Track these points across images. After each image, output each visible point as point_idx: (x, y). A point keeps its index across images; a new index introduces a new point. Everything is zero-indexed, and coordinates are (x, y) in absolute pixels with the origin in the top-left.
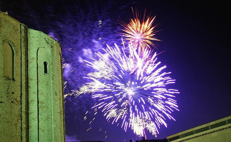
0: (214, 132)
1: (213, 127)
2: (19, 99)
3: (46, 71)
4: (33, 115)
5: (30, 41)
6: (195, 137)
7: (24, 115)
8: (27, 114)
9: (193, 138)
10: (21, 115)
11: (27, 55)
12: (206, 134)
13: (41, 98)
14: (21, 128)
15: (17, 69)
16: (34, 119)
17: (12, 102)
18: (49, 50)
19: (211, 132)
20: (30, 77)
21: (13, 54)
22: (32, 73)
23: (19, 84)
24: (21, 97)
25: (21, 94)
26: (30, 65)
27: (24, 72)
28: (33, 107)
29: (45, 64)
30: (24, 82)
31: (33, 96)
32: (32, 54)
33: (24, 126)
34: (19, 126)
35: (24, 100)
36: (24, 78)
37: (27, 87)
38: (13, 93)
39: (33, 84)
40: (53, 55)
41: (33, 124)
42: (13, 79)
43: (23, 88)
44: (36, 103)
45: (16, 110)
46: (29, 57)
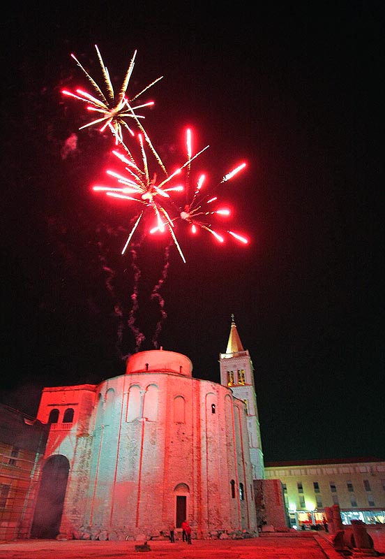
2: (190, 437)
3: (213, 411)
4: (204, 449)
5: (201, 390)
7: (195, 450)
8: (199, 448)
10: (193, 450)
11: (198, 401)
13: (210, 434)
14: (193, 460)
15: (189, 414)
16: (204, 452)
17: (183, 441)
18: (216, 394)
20: (201, 418)
21: (184, 403)
22: (203, 416)
23: (191, 425)
24: (193, 435)
25: (193, 433)
26: (201, 409)
27: (195, 416)
28: (203, 442)
29: (214, 405)
30: (196, 423)
31: (203, 434)
32: (203, 400)
34: (190, 459)
35: (195, 438)
36: (195, 420)
37: (199, 427)
38: (184, 433)
39: (203, 424)
41: (204, 456)
42: (185, 422)
43: (195, 428)
44: (205, 439)
45: (187, 446)
46: (201, 403)
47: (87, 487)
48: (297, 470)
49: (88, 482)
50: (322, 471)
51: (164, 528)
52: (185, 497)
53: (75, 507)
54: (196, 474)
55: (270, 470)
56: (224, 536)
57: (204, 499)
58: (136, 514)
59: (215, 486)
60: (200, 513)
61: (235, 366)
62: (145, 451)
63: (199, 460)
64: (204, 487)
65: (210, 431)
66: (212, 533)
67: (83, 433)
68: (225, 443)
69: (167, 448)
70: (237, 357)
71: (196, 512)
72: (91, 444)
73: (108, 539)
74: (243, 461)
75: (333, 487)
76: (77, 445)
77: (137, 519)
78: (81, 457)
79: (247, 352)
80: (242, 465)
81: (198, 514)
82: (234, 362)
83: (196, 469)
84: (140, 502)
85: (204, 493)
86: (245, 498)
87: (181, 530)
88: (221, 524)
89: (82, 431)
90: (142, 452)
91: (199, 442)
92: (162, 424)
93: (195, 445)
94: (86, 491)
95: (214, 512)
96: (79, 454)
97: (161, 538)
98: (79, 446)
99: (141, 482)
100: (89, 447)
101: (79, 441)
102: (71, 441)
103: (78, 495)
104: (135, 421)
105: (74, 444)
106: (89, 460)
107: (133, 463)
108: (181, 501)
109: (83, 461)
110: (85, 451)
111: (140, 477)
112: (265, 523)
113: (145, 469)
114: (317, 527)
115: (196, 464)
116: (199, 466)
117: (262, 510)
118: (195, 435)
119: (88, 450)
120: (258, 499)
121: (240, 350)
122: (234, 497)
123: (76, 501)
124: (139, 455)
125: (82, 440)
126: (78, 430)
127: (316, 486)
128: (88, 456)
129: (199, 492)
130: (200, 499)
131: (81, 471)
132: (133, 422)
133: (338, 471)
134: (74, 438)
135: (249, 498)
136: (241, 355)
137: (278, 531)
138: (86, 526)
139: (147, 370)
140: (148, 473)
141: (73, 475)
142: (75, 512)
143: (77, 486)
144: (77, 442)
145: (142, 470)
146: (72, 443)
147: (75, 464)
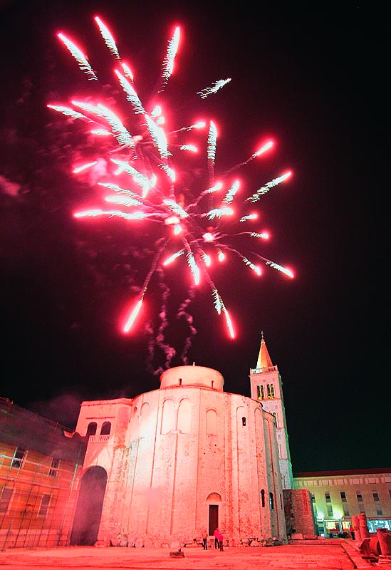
2: (222, 449)
3: (244, 425)
4: (235, 460)
7: (227, 461)
8: (230, 459)
11: (230, 414)
13: (241, 446)
15: (220, 427)
16: (235, 462)
17: (215, 452)
18: (246, 408)
22: (234, 428)
23: (223, 437)
24: (224, 447)
25: (224, 445)
27: (226, 428)
28: (235, 454)
29: (244, 419)
30: (227, 436)
31: (234, 446)
33: (227, 469)
34: (222, 470)
35: (226, 449)
36: (227, 433)
37: (230, 439)
38: (216, 445)
39: (234, 436)
41: (235, 467)
42: (217, 435)
43: (227, 440)
44: (236, 451)
45: (219, 457)
46: (232, 416)
47: (124, 497)
48: (324, 481)
49: (125, 492)
50: (348, 481)
51: (197, 536)
52: (217, 506)
53: (111, 516)
54: (227, 484)
55: (299, 480)
56: (254, 543)
57: (236, 508)
58: (170, 522)
59: (246, 496)
60: (231, 521)
61: (264, 381)
62: (178, 462)
63: (231, 470)
64: (235, 497)
65: (241, 442)
66: (243, 541)
67: (120, 445)
68: (256, 454)
69: (199, 459)
70: (266, 372)
71: (227, 520)
72: (127, 455)
73: (143, 546)
74: (273, 471)
75: (359, 496)
76: (114, 457)
77: (171, 527)
78: (118, 468)
79: (276, 367)
80: (272, 475)
81: (229, 523)
82: (263, 377)
83: (227, 479)
84: (175, 510)
85: (235, 503)
86: (275, 506)
87: (214, 537)
88: (252, 532)
89: (119, 442)
90: (176, 463)
91: (230, 453)
92: (194, 436)
93: (227, 456)
94: (122, 500)
95: (245, 521)
96: (116, 465)
97: (194, 545)
98: (116, 457)
99: (175, 491)
100: (125, 458)
101: (116, 452)
103: (115, 504)
104: (169, 434)
105: (112, 455)
106: (126, 471)
107: (168, 473)
108: (214, 509)
109: (120, 472)
110: (122, 462)
111: (174, 486)
112: (294, 531)
113: (179, 480)
114: (344, 535)
115: (227, 475)
116: (231, 476)
117: (292, 519)
118: (227, 447)
119: (124, 461)
120: (288, 508)
121: (269, 365)
122: (263, 506)
123: (113, 510)
124: (173, 466)
125: (119, 451)
126: (115, 442)
127: (343, 496)
128: (124, 467)
129: (231, 501)
130: (231, 508)
131: (118, 482)
132: (167, 434)
133: (364, 482)
134: (111, 450)
135: (279, 507)
136: (270, 370)
137: (307, 539)
138: (123, 533)
139: (181, 384)
140: (182, 483)
141: (111, 485)
142: (112, 520)
143: (114, 496)
144: (114, 454)
145: (176, 480)
146: (109, 454)
147: (112, 474)
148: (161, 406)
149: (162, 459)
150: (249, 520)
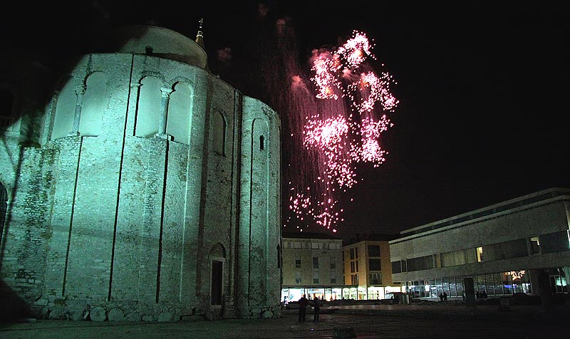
0: (456, 228)
1: (455, 222)
2: (229, 178)
3: (262, 147)
4: (246, 198)
5: (245, 111)
6: (433, 233)
7: (234, 197)
8: (239, 196)
9: (431, 234)
10: (231, 197)
11: (240, 127)
12: (446, 230)
13: (256, 179)
14: (231, 213)
15: (228, 144)
16: (246, 203)
17: (222, 182)
18: (267, 122)
19: (452, 229)
20: (243, 153)
21: (225, 125)
22: (245, 151)
23: (230, 160)
24: (232, 176)
25: (232, 173)
26: (244, 140)
27: (236, 147)
28: (246, 189)
29: (262, 138)
30: (235, 159)
31: (246, 176)
32: (247, 126)
33: (234, 210)
34: (229, 208)
35: (235, 179)
36: (235, 154)
37: (240, 165)
38: (223, 171)
39: (246, 162)
40: (271, 128)
42: (224, 155)
43: (235, 165)
44: (248, 184)
46: (244, 130)
47: (47, 236)
49: (48, 227)
51: (197, 304)
52: (221, 263)
53: (22, 267)
54: (233, 232)
56: (268, 314)
57: (245, 267)
58: (155, 283)
59: (261, 251)
60: (237, 286)
62: (169, 189)
64: (245, 250)
65: (256, 174)
66: (253, 311)
67: (29, 140)
69: (203, 189)
71: (232, 284)
72: (51, 163)
76: (21, 161)
77: (158, 290)
78: (32, 183)
81: (234, 287)
88: (265, 300)
89: (28, 136)
90: (164, 190)
92: (197, 150)
93: (234, 190)
95: (257, 285)
96: (26, 176)
97: (194, 318)
98: (26, 162)
99: (163, 236)
100: (46, 168)
101: (26, 153)
102: (8, 150)
103: (27, 247)
105: (16, 157)
106: (48, 191)
107: (150, 205)
109: (36, 190)
110: (39, 172)
111: (161, 228)
113: (170, 218)
115: (234, 220)
118: (235, 177)
119: (45, 172)
123: (24, 256)
124: (160, 194)
125: (31, 152)
126: (21, 132)
128: (45, 183)
129: (237, 257)
130: (237, 267)
131: (33, 208)
132: (147, 137)
134: (15, 147)
140: (174, 224)
141: (15, 211)
142: (21, 274)
143: (23, 233)
144: (21, 155)
145: (165, 218)
146: (10, 155)
147: (18, 193)
148: (135, 85)
149: (139, 179)
150: (262, 285)
